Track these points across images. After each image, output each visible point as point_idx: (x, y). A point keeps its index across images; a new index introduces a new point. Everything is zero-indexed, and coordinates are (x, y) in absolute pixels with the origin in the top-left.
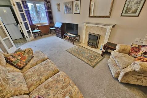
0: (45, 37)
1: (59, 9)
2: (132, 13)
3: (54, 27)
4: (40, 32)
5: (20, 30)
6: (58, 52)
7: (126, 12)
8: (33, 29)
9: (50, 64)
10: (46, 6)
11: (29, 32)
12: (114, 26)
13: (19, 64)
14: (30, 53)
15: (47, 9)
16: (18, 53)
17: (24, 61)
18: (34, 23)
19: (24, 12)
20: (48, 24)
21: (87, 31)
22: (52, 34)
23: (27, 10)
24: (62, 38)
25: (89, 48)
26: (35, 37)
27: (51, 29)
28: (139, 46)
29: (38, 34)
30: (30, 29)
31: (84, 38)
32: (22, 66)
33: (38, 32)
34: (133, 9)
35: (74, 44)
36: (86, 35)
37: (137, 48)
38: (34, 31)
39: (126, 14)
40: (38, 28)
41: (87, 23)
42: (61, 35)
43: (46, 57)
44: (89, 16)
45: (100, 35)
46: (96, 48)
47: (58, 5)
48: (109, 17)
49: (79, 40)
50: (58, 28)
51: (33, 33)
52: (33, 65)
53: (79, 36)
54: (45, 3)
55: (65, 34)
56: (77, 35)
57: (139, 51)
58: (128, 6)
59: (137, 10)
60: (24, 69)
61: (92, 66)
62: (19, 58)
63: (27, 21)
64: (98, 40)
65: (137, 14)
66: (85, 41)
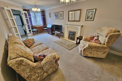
0: (40, 34)
1: (50, 16)
2: (90, 19)
3: (47, 27)
4: (37, 30)
5: (24, 30)
6: (48, 42)
7: (87, 19)
8: (32, 29)
9: (44, 45)
10: (42, 14)
11: (30, 31)
12: (82, 26)
13: (28, 45)
14: (33, 41)
15: (43, 16)
16: (27, 40)
17: (30, 44)
18: (33, 25)
19: (28, 18)
20: (42, 26)
21: (67, 30)
22: (45, 32)
23: (30, 17)
24: (52, 35)
25: (69, 40)
26: (34, 34)
27: (45, 29)
28: (94, 36)
29: (36, 32)
30: (31, 29)
31: (66, 35)
32: (30, 46)
33: (35, 31)
34: (90, 17)
35: (59, 38)
36: (67, 32)
37: (92, 37)
38: (33, 30)
39: (87, 20)
40: (36, 28)
41: (67, 25)
42: (51, 33)
43: (42, 43)
44: (69, 21)
45: (75, 32)
46: (73, 40)
47: (50, 14)
48: (79, 21)
49: (63, 36)
50: (49, 28)
51: (32, 31)
52: (35, 46)
53: (63, 33)
54: (42, 12)
55: (53, 32)
56: (62, 33)
57: (93, 39)
58: (88, 15)
59: (92, 17)
60: (30, 48)
61: (69, 50)
62: (28, 42)
63: (29, 24)
64: (74, 35)
65: (92, 20)
66: (67, 36)
